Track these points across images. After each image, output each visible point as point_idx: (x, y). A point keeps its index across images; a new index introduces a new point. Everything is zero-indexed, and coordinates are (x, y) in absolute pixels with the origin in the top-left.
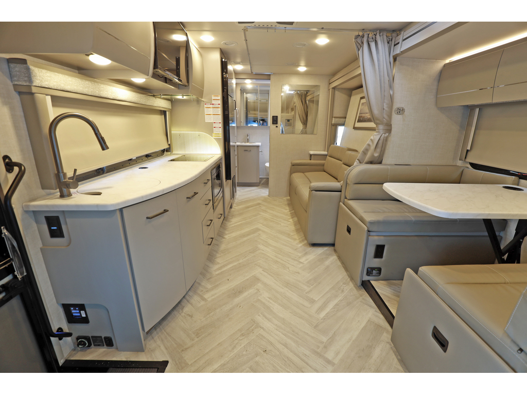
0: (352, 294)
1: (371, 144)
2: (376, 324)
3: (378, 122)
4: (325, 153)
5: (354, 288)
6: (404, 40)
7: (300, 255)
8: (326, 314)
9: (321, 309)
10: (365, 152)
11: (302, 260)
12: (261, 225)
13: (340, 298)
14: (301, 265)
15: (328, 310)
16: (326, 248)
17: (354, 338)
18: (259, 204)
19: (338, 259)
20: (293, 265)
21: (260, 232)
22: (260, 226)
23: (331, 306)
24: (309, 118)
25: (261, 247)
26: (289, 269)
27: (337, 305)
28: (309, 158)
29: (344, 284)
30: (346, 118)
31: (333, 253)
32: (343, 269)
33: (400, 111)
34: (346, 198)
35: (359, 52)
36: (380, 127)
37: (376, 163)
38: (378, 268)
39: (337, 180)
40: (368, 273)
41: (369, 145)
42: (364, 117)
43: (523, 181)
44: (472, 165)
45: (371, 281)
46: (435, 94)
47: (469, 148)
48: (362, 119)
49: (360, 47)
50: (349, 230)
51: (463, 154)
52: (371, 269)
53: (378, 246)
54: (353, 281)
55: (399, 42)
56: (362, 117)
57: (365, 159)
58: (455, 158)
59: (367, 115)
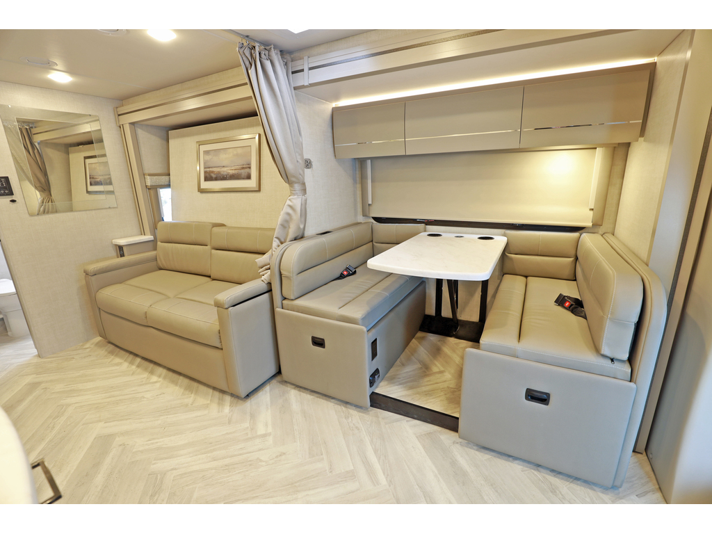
0: (368, 423)
1: (290, 211)
2: (425, 435)
3: (293, 179)
4: (149, 237)
6: (311, 69)
7: (247, 425)
8: (384, 474)
9: (371, 473)
10: (285, 225)
11: (261, 430)
12: (101, 424)
13: (367, 440)
14: (270, 440)
15: (377, 467)
16: (267, 388)
17: (436, 472)
18: (33, 386)
20: (260, 450)
21: (118, 440)
22: (100, 429)
23: (373, 458)
24: (52, 178)
25: (160, 466)
26: (261, 461)
27: (376, 451)
28: (113, 253)
29: (347, 418)
30: (169, 175)
31: (283, 388)
33: (308, 164)
34: (285, 299)
35: (249, 71)
36: (297, 187)
37: (299, 238)
38: (377, 371)
39: (210, 277)
40: (372, 383)
41: (288, 214)
42: (219, 173)
43: (429, 227)
44: (375, 219)
45: (376, 391)
46: (332, 143)
47: (370, 202)
48: (214, 176)
49: (247, 63)
50: (318, 342)
51: (365, 208)
52: (373, 376)
53: (372, 343)
54: (348, 406)
55: (302, 70)
56: (213, 172)
57: (287, 235)
58: (356, 215)
59: (225, 169)
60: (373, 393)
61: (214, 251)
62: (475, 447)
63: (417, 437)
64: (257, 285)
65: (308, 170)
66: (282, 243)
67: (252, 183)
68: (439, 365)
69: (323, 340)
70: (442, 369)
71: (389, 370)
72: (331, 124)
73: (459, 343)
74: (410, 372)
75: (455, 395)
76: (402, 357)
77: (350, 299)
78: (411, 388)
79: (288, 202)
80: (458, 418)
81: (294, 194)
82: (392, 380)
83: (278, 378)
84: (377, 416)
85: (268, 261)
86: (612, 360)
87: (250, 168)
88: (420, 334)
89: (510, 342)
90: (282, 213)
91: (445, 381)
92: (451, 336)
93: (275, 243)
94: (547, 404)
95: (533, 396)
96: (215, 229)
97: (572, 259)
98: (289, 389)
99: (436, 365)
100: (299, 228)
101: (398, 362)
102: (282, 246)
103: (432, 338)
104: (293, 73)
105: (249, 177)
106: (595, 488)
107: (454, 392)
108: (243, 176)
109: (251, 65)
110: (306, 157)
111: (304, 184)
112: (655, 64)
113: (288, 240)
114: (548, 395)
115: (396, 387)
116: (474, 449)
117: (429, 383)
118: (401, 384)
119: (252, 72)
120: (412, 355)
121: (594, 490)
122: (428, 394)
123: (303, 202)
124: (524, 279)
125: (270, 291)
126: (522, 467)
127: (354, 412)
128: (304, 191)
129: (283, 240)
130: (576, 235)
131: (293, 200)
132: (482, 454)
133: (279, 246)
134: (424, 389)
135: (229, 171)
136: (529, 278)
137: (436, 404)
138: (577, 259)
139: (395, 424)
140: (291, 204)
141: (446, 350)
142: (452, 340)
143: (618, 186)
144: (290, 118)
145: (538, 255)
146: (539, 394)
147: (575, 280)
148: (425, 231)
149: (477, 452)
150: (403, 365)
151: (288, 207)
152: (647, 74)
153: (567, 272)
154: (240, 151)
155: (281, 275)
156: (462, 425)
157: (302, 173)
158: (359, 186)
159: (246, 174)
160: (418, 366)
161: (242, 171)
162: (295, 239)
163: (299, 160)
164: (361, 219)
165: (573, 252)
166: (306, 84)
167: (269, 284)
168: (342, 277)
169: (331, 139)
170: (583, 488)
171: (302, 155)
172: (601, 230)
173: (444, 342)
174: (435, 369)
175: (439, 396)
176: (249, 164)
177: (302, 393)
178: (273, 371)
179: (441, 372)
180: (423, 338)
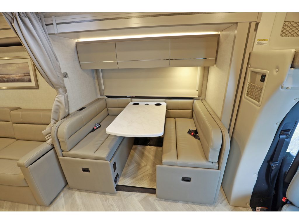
0: (117, 201)
1: (58, 104)
2: (143, 199)
3: (58, 87)
5: (113, 197)
10: (57, 111)
16: (62, 194)
19: (80, 191)
29: (106, 201)
31: (71, 191)
32: (93, 194)
33: (65, 75)
34: (63, 151)
35: (13, 24)
36: (61, 90)
37: (67, 116)
38: (118, 175)
39: (15, 138)
40: (116, 182)
41: (58, 105)
42: (9, 78)
43: (133, 99)
44: (107, 96)
45: (118, 184)
46: (78, 61)
47: (103, 89)
48: (5, 80)
49: (10, 19)
50: (86, 170)
51: (101, 92)
52: (116, 178)
53: (113, 165)
54: (106, 194)
55: (52, 24)
56: (4, 77)
57: (59, 116)
58: (97, 95)
59: (13, 76)
60: (117, 185)
61: (14, 125)
62: (163, 200)
63: (139, 202)
64: (45, 146)
65: (67, 79)
66: (57, 121)
67: (33, 84)
68: (144, 162)
69: (88, 169)
70: (146, 164)
71: (123, 170)
72: (76, 51)
73: (151, 148)
74: (132, 169)
75: (153, 178)
76: (128, 161)
77: (99, 145)
78: (134, 178)
79: (56, 99)
80: (155, 189)
81: (60, 94)
82: (125, 176)
83: (67, 187)
84: (120, 196)
85: (50, 131)
86: (212, 162)
87: (30, 75)
88: (134, 146)
89: (174, 160)
90: (54, 104)
91: (148, 170)
92: (147, 145)
93: (52, 122)
94: (190, 182)
95: (185, 179)
96: (13, 112)
97: (191, 110)
98: (74, 191)
99: (143, 163)
100: (65, 112)
101: (126, 165)
102: (57, 123)
103: (139, 148)
104: (46, 25)
105: (30, 81)
106: (207, 205)
107: (152, 175)
108: (26, 80)
109: (13, 20)
110: (63, 72)
111: (65, 87)
112: (219, 35)
113: (60, 119)
114: (190, 178)
115: (127, 179)
116: (163, 201)
117: (141, 173)
118: (129, 177)
119: (15, 24)
120: (132, 159)
121: (207, 206)
122: (142, 179)
123: (66, 98)
124: (174, 119)
125: (53, 148)
126: (182, 204)
127: (109, 197)
128: (66, 91)
129: (57, 119)
130: (192, 101)
131: (59, 98)
132: (167, 202)
133: (55, 123)
134: (139, 177)
135: (16, 77)
136: (176, 119)
137: (145, 185)
138: (193, 110)
139: (129, 197)
140: (58, 100)
141: (146, 153)
142: (148, 147)
143: (206, 81)
144: (49, 53)
145: (179, 109)
146: (187, 179)
147: (193, 118)
148: (131, 101)
149: (165, 202)
150: (129, 165)
151: (57, 102)
152: (216, 39)
153: (190, 115)
154: (20, 65)
155: (58, 140)
156: (157, 191)
157: (62, 82)
158: (96, 81)
159: (28, 79)
160: (135, 164)
161: (25, 77)
162: (64, 118)
163: (59, 76)
164: (99, 96)
165: (192, 108)
166: (56, 33)
167: (52, 145)
168: (93, 130)
169: (77, 59)
170: (203, 206)
171: (60, 72)
172: (201, 98)
173: (145, 149)
174: (143, 165)
175: (146, 179)
176: (29, 73)
177: (81, 192)
178: (63, 184)
179: (146, 166)
180: (136, 149)
